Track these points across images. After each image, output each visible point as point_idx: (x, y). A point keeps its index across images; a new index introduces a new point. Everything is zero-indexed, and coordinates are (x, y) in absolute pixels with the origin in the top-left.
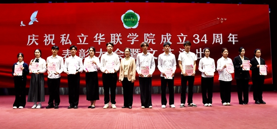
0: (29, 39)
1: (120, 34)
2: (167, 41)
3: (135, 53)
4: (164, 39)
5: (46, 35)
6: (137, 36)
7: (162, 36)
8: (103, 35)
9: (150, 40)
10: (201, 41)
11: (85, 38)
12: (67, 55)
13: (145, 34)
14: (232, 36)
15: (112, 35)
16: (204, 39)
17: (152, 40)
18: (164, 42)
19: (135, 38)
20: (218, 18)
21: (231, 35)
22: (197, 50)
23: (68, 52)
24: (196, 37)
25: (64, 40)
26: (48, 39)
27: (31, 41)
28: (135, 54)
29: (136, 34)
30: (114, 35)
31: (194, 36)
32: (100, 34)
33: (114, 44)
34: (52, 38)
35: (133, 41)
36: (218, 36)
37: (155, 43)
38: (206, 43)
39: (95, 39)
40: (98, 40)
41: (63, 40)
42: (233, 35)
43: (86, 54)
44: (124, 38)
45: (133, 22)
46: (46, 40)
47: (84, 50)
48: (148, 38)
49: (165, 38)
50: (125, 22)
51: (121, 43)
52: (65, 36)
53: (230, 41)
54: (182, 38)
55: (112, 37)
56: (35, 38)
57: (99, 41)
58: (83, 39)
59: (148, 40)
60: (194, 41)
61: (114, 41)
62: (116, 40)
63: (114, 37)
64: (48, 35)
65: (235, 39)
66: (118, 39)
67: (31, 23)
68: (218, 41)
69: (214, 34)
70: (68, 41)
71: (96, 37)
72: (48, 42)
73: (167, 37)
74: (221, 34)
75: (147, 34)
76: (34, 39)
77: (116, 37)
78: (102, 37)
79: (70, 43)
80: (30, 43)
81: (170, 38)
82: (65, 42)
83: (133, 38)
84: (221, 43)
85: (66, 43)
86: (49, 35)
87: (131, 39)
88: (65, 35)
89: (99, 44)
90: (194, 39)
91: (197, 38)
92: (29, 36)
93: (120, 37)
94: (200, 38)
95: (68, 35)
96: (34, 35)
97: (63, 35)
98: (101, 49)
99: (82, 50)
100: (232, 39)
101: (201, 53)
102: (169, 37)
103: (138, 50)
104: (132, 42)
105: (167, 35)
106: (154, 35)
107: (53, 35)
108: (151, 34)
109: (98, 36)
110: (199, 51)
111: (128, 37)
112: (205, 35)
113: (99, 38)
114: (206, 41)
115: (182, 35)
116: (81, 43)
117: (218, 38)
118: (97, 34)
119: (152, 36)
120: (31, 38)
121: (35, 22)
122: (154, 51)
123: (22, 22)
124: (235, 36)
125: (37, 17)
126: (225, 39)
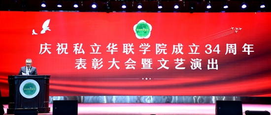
0: (41, 48)
1: (132, 44)
2: (178, 51)
3: (147, 62)
4: (175, 49)
5: (59, 44)
6: (149, 46)
7: (174, 46)
8: (116, 45)
9: (162, 50)
10: (214, 51)
11: (98, 48)
12: (80, 64)
13: (157, 44)
14: (247, 47)
15: (124, 45)
16: (216, 49)
17: (164, 50)
18: (176, 52)
19: (147, 48)
20: (232, 28)
21: (245, 45)
22: (209, 60)
23: (81, 62)
24: (208, 47)
25: (78, 49)
26: (60, 48)
27: (43, 50)
28: (146, 64)
29: (148, 44)
30: (127, 45)
31: (206, 46)
32: (113, 44)
33: (127, 54)
34: (65, 47)
35: (145, 51)
36: (231, 46)
37: (166, 53)
38: (218, 53)
39: (107, 49)
40: (110, 50)
41: (76, 49)
42: (249, 46)
43: (99, 63)
44: (136, 48)
45: (145, 32)
46: (59, 49)
47: (97, 60)
48: (160, 49)
49: (177, 48)
50: (138, 32)
51: (133, 53)
52: (78, 46)
53: (245, 51)
54: (194, 49)
55: (124, 47)
56: (48, 47)
57: (112, 51)
58: (96, 48)
59: (159, 50)
60: (206, 52)
61: (127, 51)
62: (129, 50)
63: (127, 47)
64: (60, 44)
65: (251, 50)
66: (131, 49)
67: (43, 32)
68: (231, 51)
69: (227, 45)
70: (81, 51)
71: (109, 46)
72: (60, 51)
73: (179, 48)
74: (235, 45)
75: (159, 44)
76: (46, 48)
77: (129, 47)
78: (115, 47)
79: (83, 52)
80: (42, 52)
81: (182, 48)
82: (78, 51)
83: (145, 48)
84: (235, 54)
85: (79, 53)
86: (62, 44)
87: (143, 49)
88: (78, 44)
89: (112, 53)
90: (206, 49)
91: (210, 49)
92: (42, 45)
93: (132, 47)
94: (212, 49)
95: (81, 45)
96: (46, 44)
97: (76, 45)
98: (114, 59)
99: (95, 59)
100: (247, 50)
101: (213, 63)
102: (180, 47)
103: (149, 59)
104: (143, 52)
105: (179, 45)
106: (166, 45)
107: (66, 44)
108: (163, 44)
109: (111, 46)
110: (211, 62)
111: (140, 47)
112: (218, 46)
113: (112, 48)
114: (218, 51)
115: (194, 45)
116: (94, 52)
117: (231, 48)
118: (110, 44)
119: (164, 46)
120: (44, 47)
121: (47, 31)
122: (166, 61)
123: (33, 31)
124: (250, 47)
125: (50, 26)
126: (240, 49)
